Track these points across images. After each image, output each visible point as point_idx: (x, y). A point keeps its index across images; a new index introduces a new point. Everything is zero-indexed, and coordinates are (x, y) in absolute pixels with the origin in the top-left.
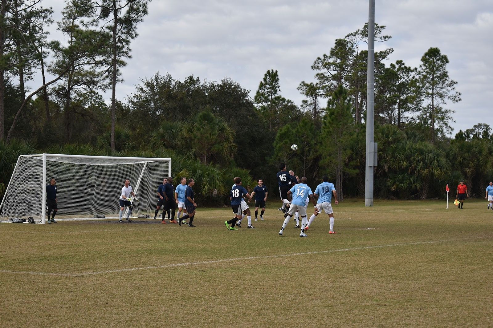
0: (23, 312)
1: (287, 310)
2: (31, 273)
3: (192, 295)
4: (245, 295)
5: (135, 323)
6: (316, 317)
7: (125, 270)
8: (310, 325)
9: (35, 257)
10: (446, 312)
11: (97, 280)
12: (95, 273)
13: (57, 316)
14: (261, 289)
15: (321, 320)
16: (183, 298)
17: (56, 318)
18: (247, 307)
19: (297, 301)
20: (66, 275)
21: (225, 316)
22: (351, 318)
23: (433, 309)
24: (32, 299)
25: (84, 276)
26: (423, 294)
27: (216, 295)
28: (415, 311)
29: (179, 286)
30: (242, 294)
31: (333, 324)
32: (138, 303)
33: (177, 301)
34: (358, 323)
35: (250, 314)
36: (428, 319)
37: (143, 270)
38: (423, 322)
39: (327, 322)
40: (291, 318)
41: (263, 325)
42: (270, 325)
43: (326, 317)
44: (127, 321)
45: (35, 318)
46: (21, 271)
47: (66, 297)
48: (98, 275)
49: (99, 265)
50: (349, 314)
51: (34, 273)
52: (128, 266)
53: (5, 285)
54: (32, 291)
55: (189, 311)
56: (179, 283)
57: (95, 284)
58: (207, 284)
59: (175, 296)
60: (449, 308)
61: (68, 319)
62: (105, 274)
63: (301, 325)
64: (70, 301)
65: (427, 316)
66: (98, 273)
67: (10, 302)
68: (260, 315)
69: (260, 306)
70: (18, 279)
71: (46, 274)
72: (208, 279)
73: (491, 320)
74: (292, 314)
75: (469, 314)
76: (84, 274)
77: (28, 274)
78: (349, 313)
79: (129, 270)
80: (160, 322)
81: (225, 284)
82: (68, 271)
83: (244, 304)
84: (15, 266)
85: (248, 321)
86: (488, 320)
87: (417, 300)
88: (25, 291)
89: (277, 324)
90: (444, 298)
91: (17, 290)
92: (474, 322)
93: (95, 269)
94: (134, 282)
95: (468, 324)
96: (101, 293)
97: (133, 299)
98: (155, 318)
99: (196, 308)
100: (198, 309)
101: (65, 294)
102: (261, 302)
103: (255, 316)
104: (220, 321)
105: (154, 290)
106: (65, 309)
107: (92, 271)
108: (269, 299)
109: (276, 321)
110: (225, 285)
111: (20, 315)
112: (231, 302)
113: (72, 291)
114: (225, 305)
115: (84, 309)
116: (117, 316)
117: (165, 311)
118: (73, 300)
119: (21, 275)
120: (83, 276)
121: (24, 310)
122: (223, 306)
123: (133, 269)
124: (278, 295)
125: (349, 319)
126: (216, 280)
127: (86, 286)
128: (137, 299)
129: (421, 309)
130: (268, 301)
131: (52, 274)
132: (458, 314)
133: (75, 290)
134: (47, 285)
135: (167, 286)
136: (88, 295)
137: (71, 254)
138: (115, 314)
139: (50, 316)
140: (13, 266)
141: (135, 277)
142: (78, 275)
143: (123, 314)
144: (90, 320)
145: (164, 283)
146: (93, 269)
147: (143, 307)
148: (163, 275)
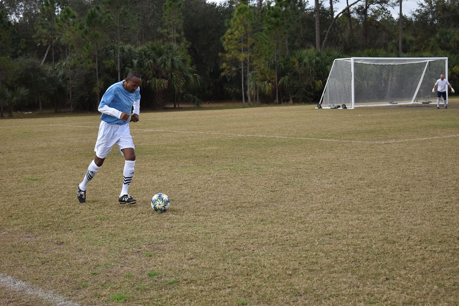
0: (353, 165)
2: (353, 141)
7: (419, 139)
9: (353, 131)
11: (399, 146)
12: (397, 141)
13: (377, 168)
17: (376, 169)
20: (377, 142)
24: (357, 157)
32: (432, 160)
37: (432, 139)
44: (426, 171)
45: (362, 169)
46: (345, 140)
47: (381, 156)
48: (400, 143)
49: (399, 136)
51: (355, 141)
52: (420, 136)
53: (337, 149)
54: (356, 153)
57: (398, 148)
61: (385, 170)
62: (405, 142)
64: (383, 159)
66: (400, 141)
67: (344, 159)
70: (345, 145)
71: (363, 142)
76: (389, 142)
77: (351, 142)
79: (421, 139)
82: (378, 140)
84: (341, 137)
88: (351, 152)
91: (346, 152)
93: (396, 138)
94: (427, 147)
96: (404, 154)
97: (428, 157)
98: (445, 169)
101: (379, 154)
105: (442, 152)
106: (381, 164)
107: (395, 140)
111: (352, 167)
113: (383, 153)
115: (394, 164)
117: (452, 165)
118: (386, 158)
119: (346, 143)
120: (389, 143)
123: (424, 139)
127: (392, 150)
128: (431, 158)
131: (367, 142)
133: (386, 152)
134: (366, 149)
135: (451, 149)
136: (396, 155)
137: (378, 129)
138: (417, 167)
139: (372, 167)
140: (339, 137)
141: (426, 144)
142: (386, 142)
143: (422, 167)
144: (400, 170)
145: (449, 148)
146: (395, 138)
147: (436, 163)
148: (447, 143)
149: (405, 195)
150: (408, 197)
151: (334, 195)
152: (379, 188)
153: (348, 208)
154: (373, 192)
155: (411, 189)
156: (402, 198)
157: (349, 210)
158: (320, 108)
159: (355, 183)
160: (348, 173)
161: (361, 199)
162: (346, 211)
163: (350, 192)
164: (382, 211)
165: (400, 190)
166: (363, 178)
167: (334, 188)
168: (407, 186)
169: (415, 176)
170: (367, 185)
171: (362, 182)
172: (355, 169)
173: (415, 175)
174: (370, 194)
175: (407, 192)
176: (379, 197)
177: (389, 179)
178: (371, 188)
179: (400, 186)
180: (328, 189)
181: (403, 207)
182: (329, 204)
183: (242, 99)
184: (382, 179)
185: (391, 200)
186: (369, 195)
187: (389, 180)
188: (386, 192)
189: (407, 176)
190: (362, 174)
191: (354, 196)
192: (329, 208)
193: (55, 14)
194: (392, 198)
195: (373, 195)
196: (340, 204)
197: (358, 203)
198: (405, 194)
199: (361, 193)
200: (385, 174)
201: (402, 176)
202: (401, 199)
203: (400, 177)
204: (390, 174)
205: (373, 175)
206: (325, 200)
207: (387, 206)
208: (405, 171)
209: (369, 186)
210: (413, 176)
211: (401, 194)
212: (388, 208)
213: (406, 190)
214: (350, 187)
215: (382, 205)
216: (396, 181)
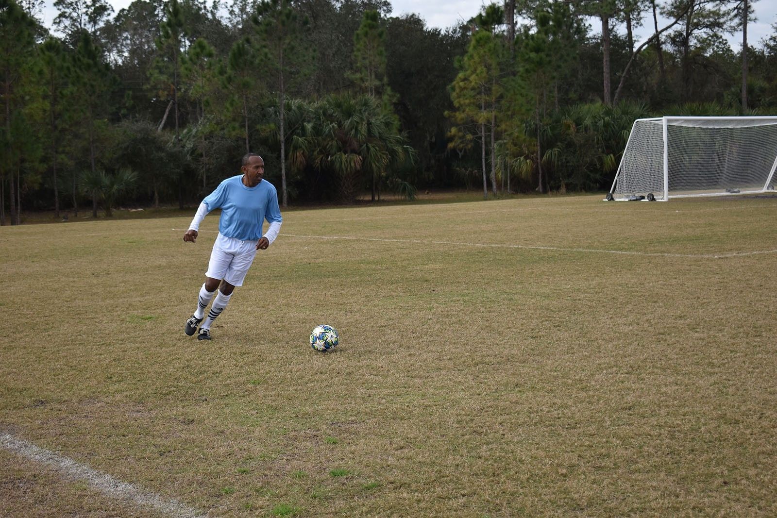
0: (668, 294)
2: (666, 255)
9: (666, 238)
11: (744, 262)
12: (741, 255)
13: (707, 299)
17: (705, 301)
20: (707, 256)
24: (674, 282)
45: (682, 300)
46: (653, 253)
47: (713, 280)
48: (745, 257)
49: (744, 246)
51: (669, 255)
53: (640, 268)
54: (671, 273)
57: (743, 266)
61: (719, 301)
62: (753, 255)
64: (718, 283)
66: (744, 254)
67: (651, 284)
70: (653, 260)
71: (683, 256)
76: (727, 256)
77: (662, 256)
82: (708, 252)
84: (646, 248)
88: (664, 273)
91: (655, 272)
93: (739, 250)
96: (753, 275)
101: (710, 276)
106: (714, 292)
107: (737, 252)
111: (665, 297)
113: (717, 274)
115: (736, 292)
118: (721, 283)
119: (655, 257)
120: (727, 258)
121: (668, 292)
127: (732, 268)
131: (690, 256)
133: (721, 272)
134: (688, 268)
136: (738, 278)
137: (707, 234)
138: (773, 297)
139: (698, 298)
140: (643, 247)
142: (721, 256)
144: (746, 303)
146: (736, 250)
149: (755, 344)
150: (760, 347)
151: (636, 343)
152: (711, 333)
153: (659, 366)
154: (700, 339)
155: (764, 334)
156: (749, 348)
157: (660, 368)
158: (610, 200)
159: (671, 323)
160: (659, 307)
161: (681, 350)
162: (656, 370)
163: (662, 339)
164: (716, 370)
165: (745, 336)
166: (684, 316)
167: (636, 332)
168: (758, 329)
169: (771, 312)
170: (691, 327)
171: (682, 322)
172: (671, 300)
173: (771, 310)
174: (696, 342)
175: (758, 339)
176: (711, 347)
177: (728, 317)
178: (696, 332)
179: (745, 328)
180: (626, 334)
181: (751, 363)
182: (627, 359)
183: (483, 186)
184: (715, 318)
185: (732, 352)
186: (694, 343)
187: (727, 319)
188: (723, 339)
189: (757, 311)
190: (682, 308)
191: (668, 344)
192: (627, 365)
193: (180, 51)
194: (732, 349)
195: (701, 343)
196: (646, 359)
197: (676, 357)
198: (755, 342)
199: (681, 340)
200: (720, 310)
201: (750, 312)
202: (748, 350)
203: (746, 315)
204: (729, 308)
205: (700, 311)
206: (621, 352)
207: (724, 362)
208: (753, 304)
209: (694, 329)
210: (768, 311)
211: (747, 343)
212: (726, 365)
213: (756, 336)
214: (662, 331)
215: (716, 360)
216: (739, 321)
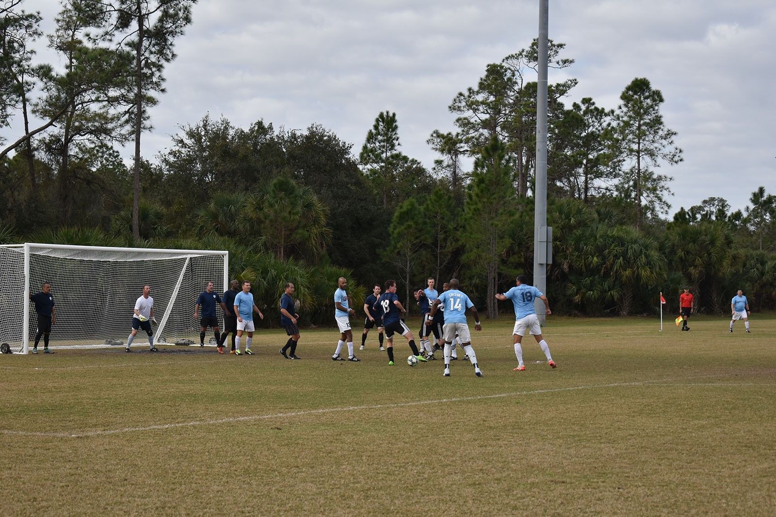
1: (410, 489)
2: (6, 431)
3: (260, 467)
4: (344, 467)
5: (169, 511)
6: (455, 501)
7: (155, 427)
8: (445, 513)
9: (12, 407)
10: (658, 493)
11: (109, 443)
12: (107, 432)
13: (46, 501)
14: (369, 456)
15: (463, 505)
16: (247, 471)
17: (44, 504)
18: (347, 485)
19: (426, 476)
20: (61, 435)
21: (311, 499)
22: (509, 503)
23: (639, 489)
25: (89, 437)
26: (623, 465)
27: (298, 467)
28: (609, 491)
29: (240, 452)
30: (338, 464)
31: (482, 512)
32: (175, 478)
33: (237, 476)
34: (521, 511)
35: (352, 496)
36: (630, 503)
37: (182, 427)
38: (622, 509)
39: (473, 509)
40: (416, 502)
41: (372, 513)
42: (383, 514)
43: (470, 502)
44: (157, 508)
47: (60, 471)
48: (111, 436)
49: (114, 420)
50: (508, 496)
51: (10, 432)
52: (160, 420)
54: (6, 461)
55: (255, 493)
56: (239, 447)
57: (106, 450)
58: (285, 450)
59: (234, 468)
60: (663, 486)
61: (63, 505)
62: (123, 433)
63: (432, 514)
64: (66, 476)
65: (630, 499)
66: (112, 432)
68: (367, 497)
69: (367, 483)
71: (29, 434)
72: (286, 442)
73: (728, 506)
74: (417, 496)
75: (694, 495)
76: (89, 434)
78: (506, 495)
79: (161, 427)
80: (210, 509)
81: (311, 449)
82: (65, 428)
83: (342, 482)
85: (348, 508)
86: (724, 505)
87: (613, 474)
89: (393, 512)
90: (656, 472)
92: (703, 509)
93: (106, 425)
94: (169, 446)
95: (693, 511)
96: (117, 464)
97: (167, 472)
98: (201, 503)
99: (267, 487)
100: (270, 488)
101: (59, 464)
102: (368, 478)
103: (359, 499)
104: (305, 508)
105: (200, 459)
106: (59, 490)
107: (102, 428)
108: (382, 473)
109: (392, 508)
110: (313, 451)
112: (322, 477)
113: (70, 461)
114: (312, 482)
115: (89, 489)
116: (142, 500)
117: (218, 492)
118: (72, 475)
120: (87, 437)
122: (310, 484)
123: (167, 426)
124: (396, 467)
125: (507, 504)
126: (298, 443)
127: (92, 453)
128: (174, 474)
129: (619, 488)
130: (381, 477)
131: (38, 434)
132: (678, 495)
133: (75, 459)
134: (31, 452)
135: (221, 453)
136: (96, 467)
137: (69, 402)
138: (139, 496)
141: (169, 439)
142: (80, 435)
143: (150, 497)
144: (98, 506)
145: (217, 448)
146: (103, 425)
147: (183, 486)
148: (214, 436)
